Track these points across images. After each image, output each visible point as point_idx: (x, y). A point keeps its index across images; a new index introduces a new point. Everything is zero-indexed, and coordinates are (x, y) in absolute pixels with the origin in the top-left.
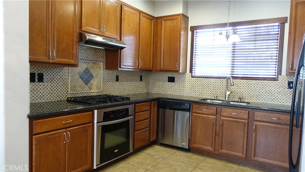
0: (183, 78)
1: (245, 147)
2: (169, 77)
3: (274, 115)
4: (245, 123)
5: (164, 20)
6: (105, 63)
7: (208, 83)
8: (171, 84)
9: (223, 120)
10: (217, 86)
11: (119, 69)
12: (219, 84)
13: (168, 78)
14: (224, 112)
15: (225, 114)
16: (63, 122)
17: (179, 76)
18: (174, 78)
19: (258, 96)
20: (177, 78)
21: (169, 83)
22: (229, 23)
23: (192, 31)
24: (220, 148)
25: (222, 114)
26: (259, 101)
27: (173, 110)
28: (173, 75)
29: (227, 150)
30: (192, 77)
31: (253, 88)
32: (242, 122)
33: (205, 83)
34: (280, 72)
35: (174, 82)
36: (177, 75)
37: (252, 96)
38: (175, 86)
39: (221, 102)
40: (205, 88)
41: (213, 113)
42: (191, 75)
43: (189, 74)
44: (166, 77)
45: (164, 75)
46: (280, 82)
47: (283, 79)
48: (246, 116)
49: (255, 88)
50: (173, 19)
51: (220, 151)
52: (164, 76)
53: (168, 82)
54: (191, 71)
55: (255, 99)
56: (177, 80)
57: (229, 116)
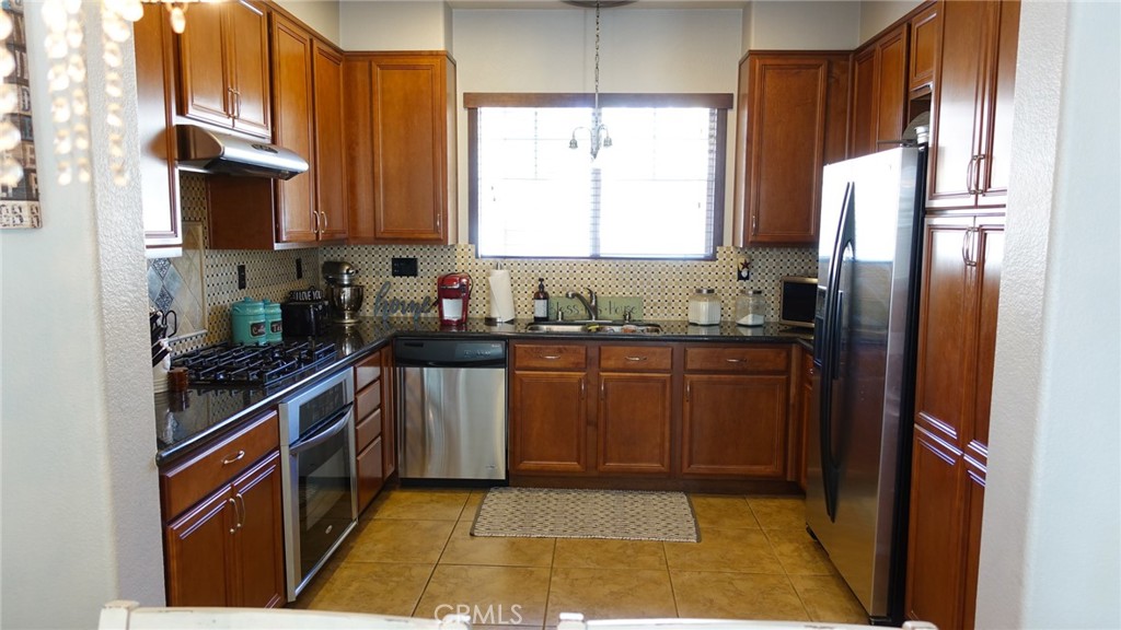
0: (446, 261)
1: (667, 445)
2: (394, 260)
3: (732, 350)
4: (664, 382)
5: (382, 67)
6: (206, 225)
7: (529, 275)
8: (405, 281)
9: (607, 380)
10: (558, 282)
11: (277, 246)
12: (564, 275)
13: (390, 263)
14: (608, 358)
15: (611, 363)
16: (226, 462)
17: (432, 253)
18: (414, 261)
19: (669, 304)
20: (425, 260)
21: (398, 280)
22: (600, 95)
23: (469, 109)
24: (601, 461)
25: (604, 364)
26: (673, 318)
27: (418, 369)
28: (411, 253)
29: (621, 462)
30: (477, 257)
31: (656, 283)
32: (658, 380)
33: (523, 275)
34: (718, 240)
35: (415, 275)
36: (425, 253)
37: (655, 304)
38: (418, 287)
39: (577, 329)
40: (523, 289)
41: (578, 363)
42: (473, 250)
43: (466, 247)
44: (383, 260)
45: (377, 253)
46: (720, 263)
47: (728, 256)
48: (667, 363)
49: (663, 284)
50: (414, 68)
51: (601, 468)
52: (377, 256)
53: (394, 274)
54: (473, 239)
55: (662, 311)
56: (425, 267)
57: (621, 367)
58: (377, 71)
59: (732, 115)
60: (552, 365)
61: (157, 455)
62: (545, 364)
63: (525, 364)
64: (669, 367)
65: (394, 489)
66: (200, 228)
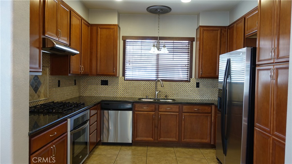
0: (116, 81)
1: (177, 133)
2: (102, 81)
3: (196, 107)
4: (177, 115)
5: (100, 28)
6: (50, 68)
7: (139, 85)
8: (104, 86)
9: (161, 115)
10: (147, 87)
11: (69, 75)
12: (149, 86)
13: (101, 82)
14: (161, 108)
15: (162, 110)
16: (51, 136)
17: (112, 79)
18: (107, 81)
19: (177, 94)
20: (110, 81)
21: (103, 86)
22: (159, 37)
23: (123, 40)
24: (159, 138)
25: (160, 110)
26: (178, 98)
27: (107, 111)
28: (106, 79)
29: (164, 138)
30: (125, 80)
31: (174, 88)
32: (175, 115)
33: (137, 85)
34: (191, 76)
35: (107, 85)
36: (110, 79)
37: (173, 94)
38: (108, 88)
39: (152, 100)
40: (137, 89)
41: (153, 110)
42: (124, 78)
43: (122, 77)
44: (99, 81)
45: (97, 78)
46: (191, 83)
47: (194, 81)
48: (177, 110)
49: (176, 88)
50: (109, 28)
51: (159, 140)
52: (97, 79)
53: (101, 85)
54: (124, 75)
55: (175, 96)
56: (110, 83)
57: (165, 111)
58: (99, 29)
59: (194, 43)
60: (145, 110)
61: (29, 133)
62: (143, 110)
63: (138, 110)
64: (178, 111)
65: (99, 145)
66: (48, 69)
